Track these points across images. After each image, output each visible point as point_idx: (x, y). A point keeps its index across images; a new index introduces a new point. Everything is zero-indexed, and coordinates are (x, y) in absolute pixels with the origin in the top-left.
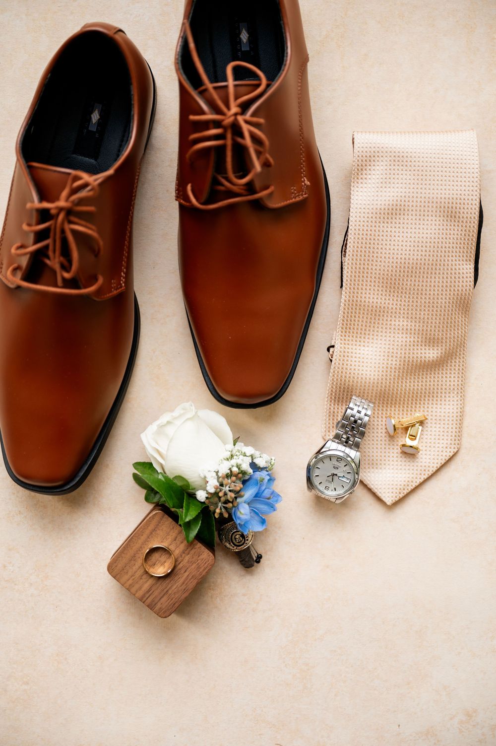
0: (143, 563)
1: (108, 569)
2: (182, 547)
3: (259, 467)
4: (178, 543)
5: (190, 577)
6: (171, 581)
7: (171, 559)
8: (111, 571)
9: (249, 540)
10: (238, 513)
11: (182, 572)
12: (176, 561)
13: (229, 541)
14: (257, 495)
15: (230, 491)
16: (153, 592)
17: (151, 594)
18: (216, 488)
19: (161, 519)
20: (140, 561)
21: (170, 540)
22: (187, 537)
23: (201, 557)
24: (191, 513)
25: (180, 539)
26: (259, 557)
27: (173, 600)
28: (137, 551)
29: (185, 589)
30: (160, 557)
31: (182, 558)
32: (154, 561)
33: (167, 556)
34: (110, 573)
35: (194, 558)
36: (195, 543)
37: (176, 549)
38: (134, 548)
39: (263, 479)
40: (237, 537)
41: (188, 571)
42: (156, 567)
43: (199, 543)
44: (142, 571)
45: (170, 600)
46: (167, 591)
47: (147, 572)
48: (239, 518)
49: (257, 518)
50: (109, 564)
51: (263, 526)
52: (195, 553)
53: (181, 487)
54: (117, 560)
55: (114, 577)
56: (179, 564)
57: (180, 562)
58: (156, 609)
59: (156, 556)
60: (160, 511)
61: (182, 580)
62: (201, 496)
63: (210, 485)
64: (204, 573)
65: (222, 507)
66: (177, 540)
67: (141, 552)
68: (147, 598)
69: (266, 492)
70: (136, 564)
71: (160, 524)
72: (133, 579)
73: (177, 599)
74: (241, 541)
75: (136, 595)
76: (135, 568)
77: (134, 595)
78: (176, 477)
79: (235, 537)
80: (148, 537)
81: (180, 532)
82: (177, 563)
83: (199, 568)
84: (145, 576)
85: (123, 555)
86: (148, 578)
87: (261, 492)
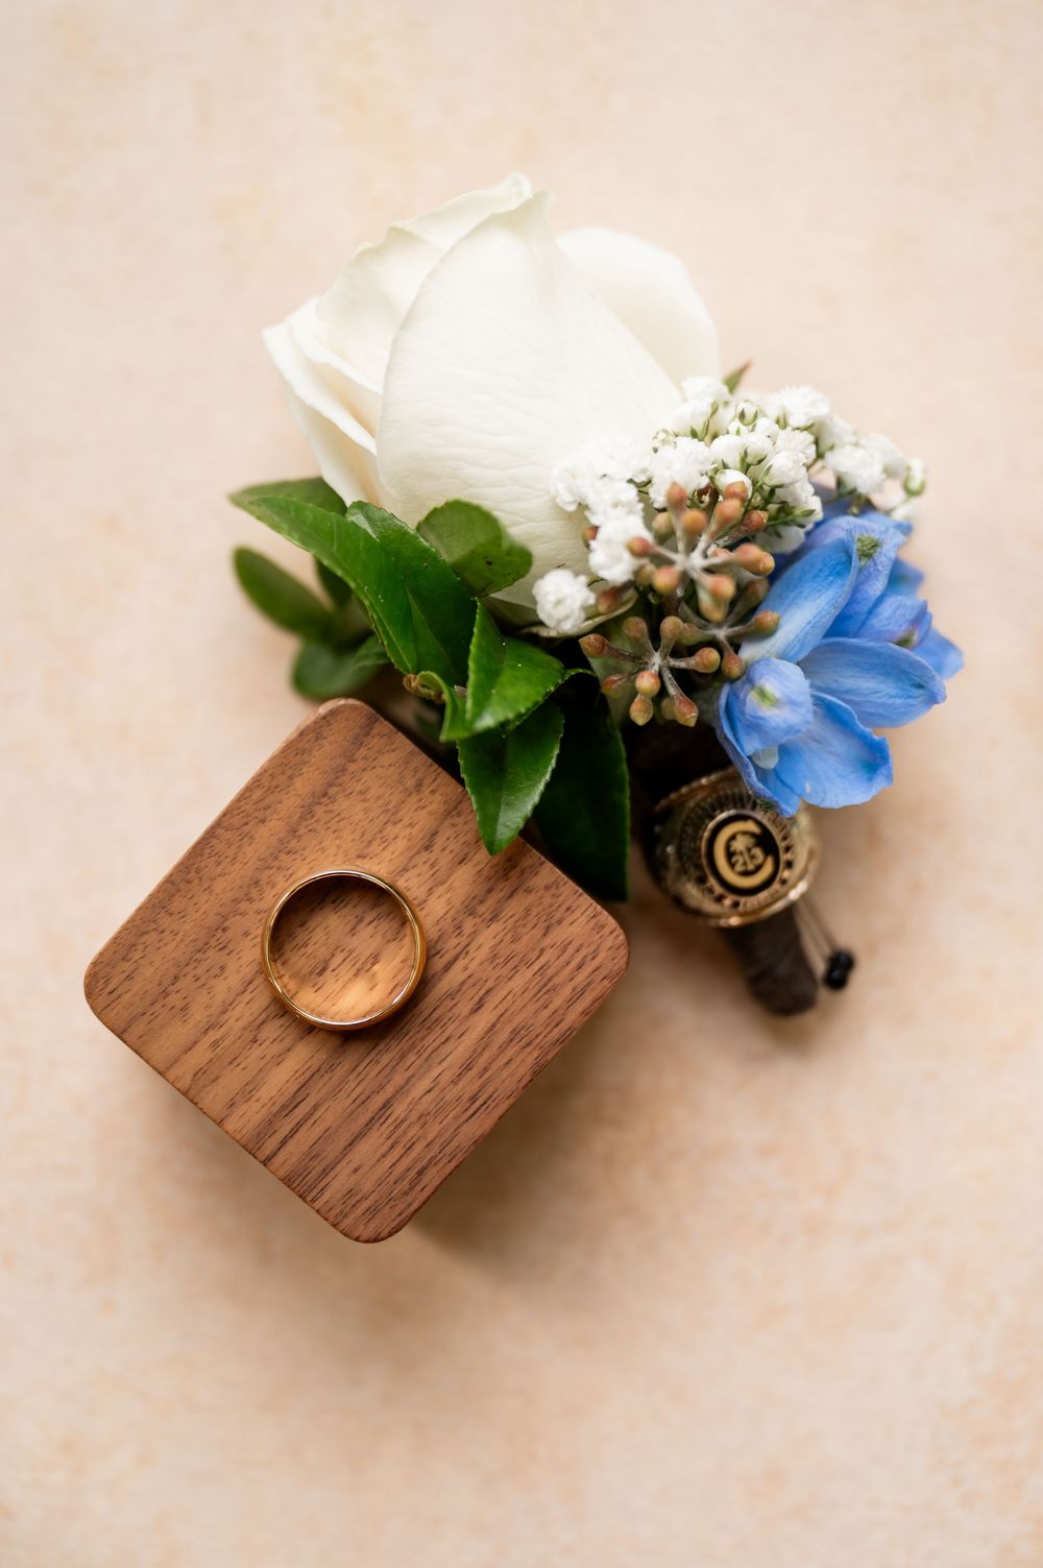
0: (263, 963)
1: (90, 993)
2: (463, 881)
3: (853, 492)
4: (445, 860)
5: (503, 1035)
6: (402, 1058)
7: (407, 940)
8: (103, 1000)
9: (799, 866)
10: (752, 698)
11: (464, 1008)
12: (430, 953)
13: (698, 867)
14: (841, 625)
15: (709, 570)
16: (316, 1107)
17: (305, 1119)
18: (640, 551)
19: (358, 742)
20: (251, 950)
21: (401, 844)
22: (489, 821)
23: (559, 935)
24: (510, 692)
25: (451, 841)
26: (841, 969)
27: (419, 1147)
28: (236, 901)
29: (473, 1099)
30: (353, 931)
31: (464, 940)
32: (323, 953)
33: (387, 926)
34: (99, 1013)
35: (525, 939)
36: (527, 862)
37: (430, 891)
38: (220, 885)
39: (876, 545)
40: (740, 844)
41: (489, 1005)
42: (330, 983)
43: (549, 865)
44: (262, 1000)
45: (399, 1150)
46: (386, 1105)
47: (282, 1008)
48: (756, 726)
49: (839, 744)
50: (94, 964)
51: (870, 780)
52: (527, 911)
53: (458, 568)
54: (133, 946)
55: (121, 1034)
56: (447, 968)
57: (456, 959)
58: (327, 1195)
59: (330, 927)
60: (351, 701)
61: (460, 1051)
62: (559, 602)
63: (609, 541)
64: (573, 1016)
65: (667, 675)
66: (437, 847)
67: (257, 905)
68: (284, 1143)
69: (888, 608)
70: (232, 966)
71: (352, 767)
72: (215, 1044)
73: (435, 1150)
74: (758, 868)
75: (232, 1124)
76: (223, 988)
77: (220, 1123)
78: (433, 519)
79: (728, 847)
80: (293, 831)
81: (453, 809)
82: (438, 963)
83: (547, 987)
84: (272, 1030)
85: (166, 922)
86: (291, 1035)
87: (864, 608)
